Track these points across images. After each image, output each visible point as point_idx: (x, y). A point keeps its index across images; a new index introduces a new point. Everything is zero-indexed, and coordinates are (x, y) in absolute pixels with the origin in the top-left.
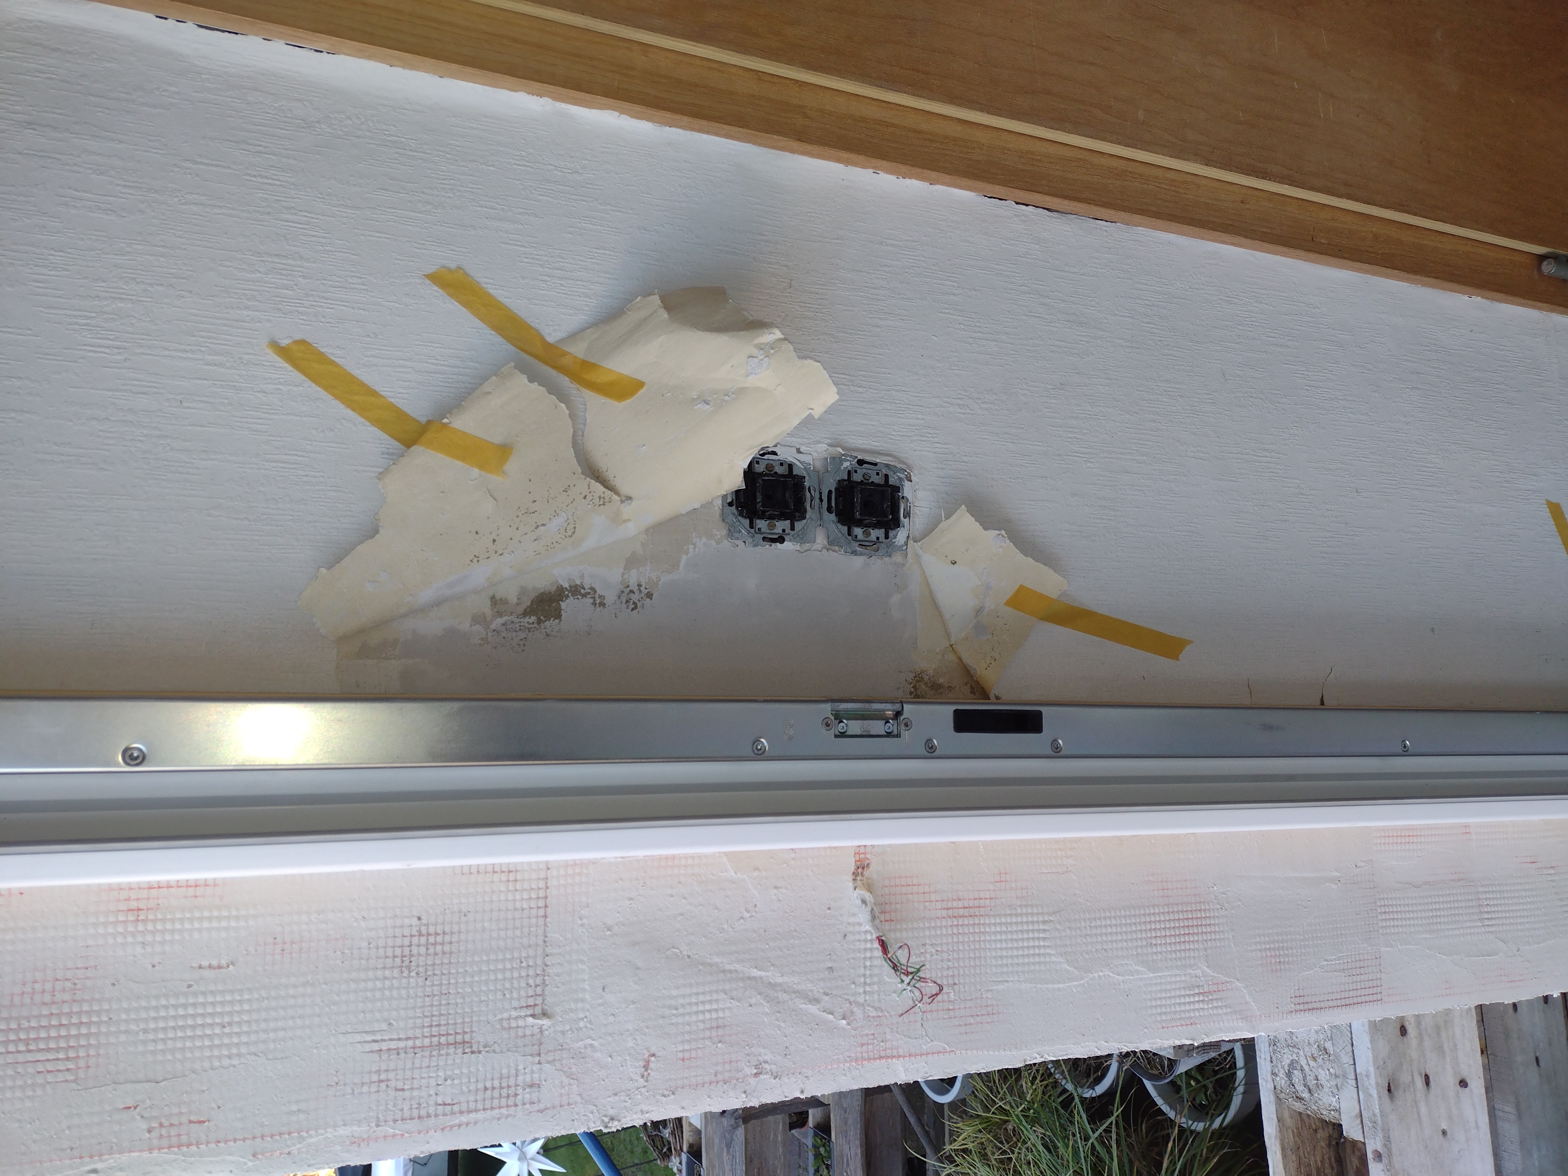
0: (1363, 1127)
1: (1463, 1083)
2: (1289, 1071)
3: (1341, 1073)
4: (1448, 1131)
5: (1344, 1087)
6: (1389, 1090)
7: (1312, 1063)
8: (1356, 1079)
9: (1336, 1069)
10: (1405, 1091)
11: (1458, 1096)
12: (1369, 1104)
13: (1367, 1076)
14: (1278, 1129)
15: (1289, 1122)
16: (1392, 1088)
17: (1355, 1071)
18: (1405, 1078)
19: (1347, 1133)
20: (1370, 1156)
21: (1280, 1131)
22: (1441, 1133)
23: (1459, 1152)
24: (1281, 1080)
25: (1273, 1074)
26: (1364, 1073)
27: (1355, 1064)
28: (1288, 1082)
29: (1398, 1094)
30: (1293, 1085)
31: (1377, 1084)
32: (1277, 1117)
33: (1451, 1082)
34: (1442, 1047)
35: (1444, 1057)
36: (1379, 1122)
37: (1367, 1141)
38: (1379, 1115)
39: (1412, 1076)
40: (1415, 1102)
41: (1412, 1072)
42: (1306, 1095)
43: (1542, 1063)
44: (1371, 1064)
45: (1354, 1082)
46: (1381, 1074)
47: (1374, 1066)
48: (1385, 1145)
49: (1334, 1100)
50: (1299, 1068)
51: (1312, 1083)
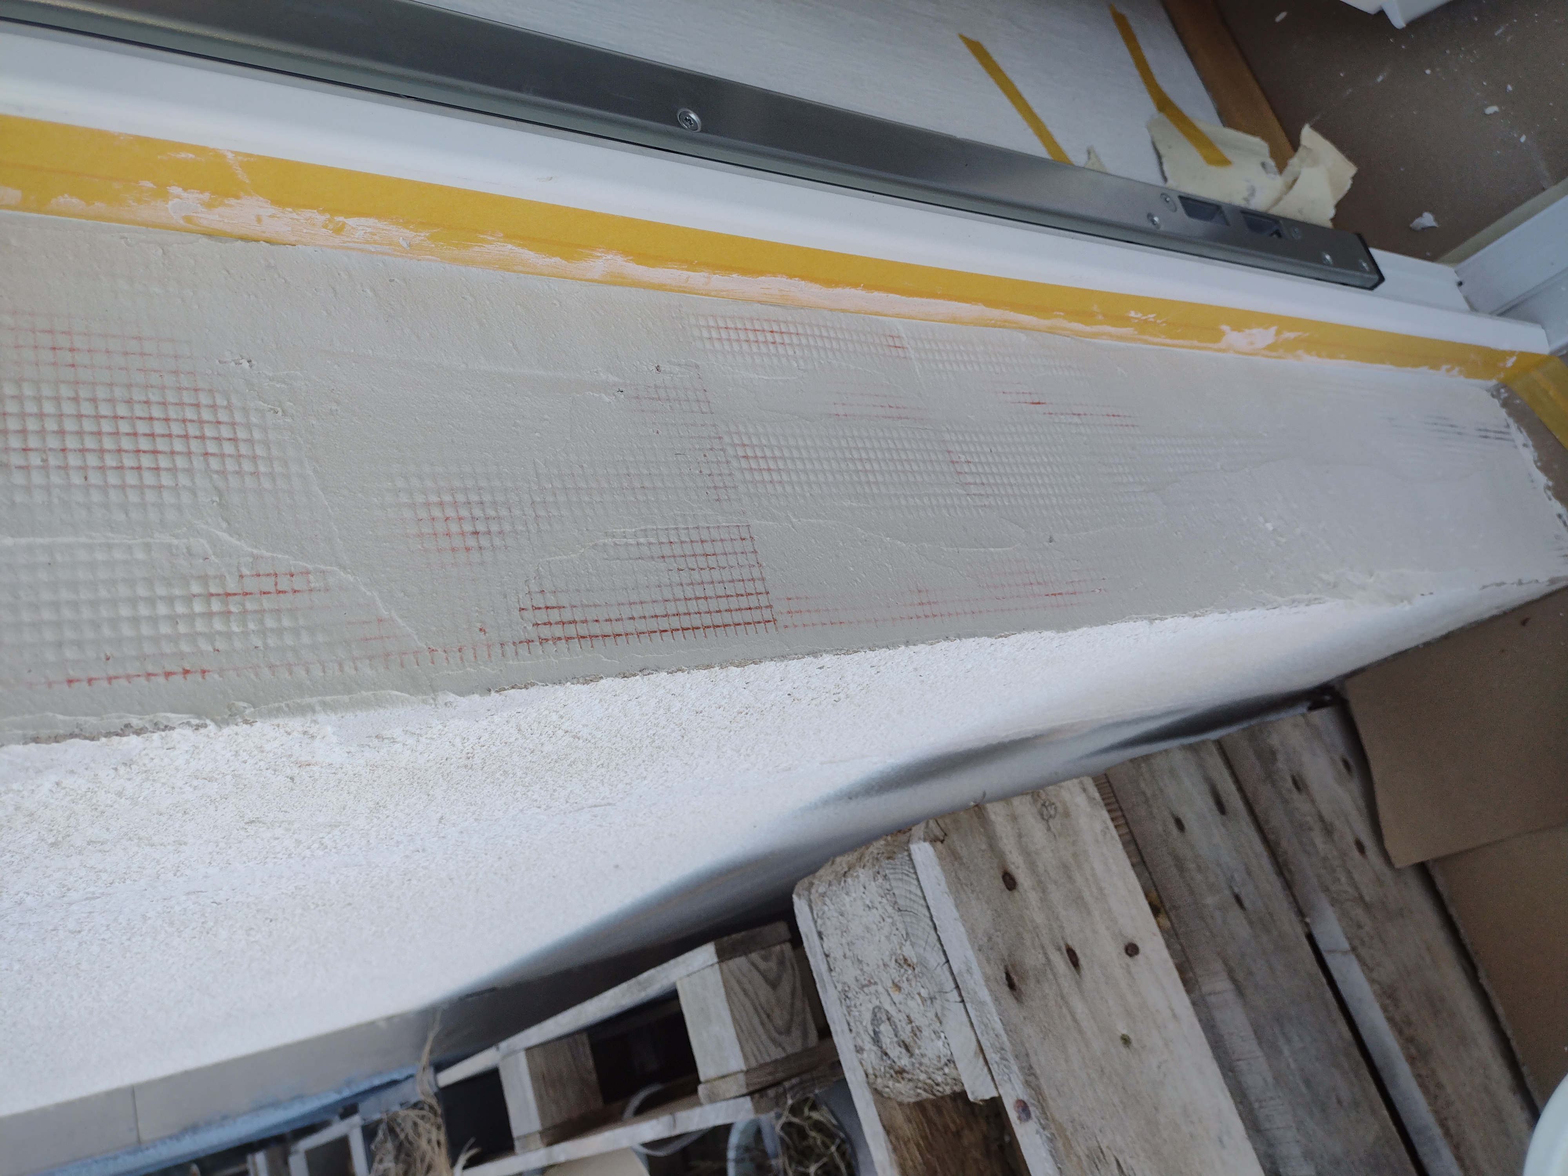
0: (989, 1069)
1: (1132, 950)
2: (874, 1031)
3: (936, 989)
4: (1132, 1037)
5: (946, 1012)
6: (1011, 985)
7: (897, 997)
8: (957, 987)
9: (928, 985)
10: (1038, 981)
11: (1129, 973)
12: (985, 1020)
13: (969, 971)
14: (890, 1147)
15: (907, 1130)
16: (1015, 979)
17: (952, 973)
18: (1032, 959)
19: (973, 1093)
20: (1013, 1114)
21: (895, 1150)
22: (1120, 1043)
23: (1159, 1067)
24: (871, 1056)
25: (858, 1051)
26: (963, 968)
27: (948, 961)
28: (879, 1053)
29: (1029, 987)
30: (886, 1054)
31: (987, 979)
32: (884, 1126)
33: (1113, 951)
34: (1080, 897)
35: (1089, 913)
36: (1007, 1045)
37: (1001, 1092)
38: (1002, 1032)
39: (1045, 954)
40: (1062, 997)
41: (1043, 947)
42: (904, 1061)
43: (1247, 903)
44: (967, 945)
45: (955, 992)
46: (988, 960)
47: (972, 946)
48: (1027, 1083)
49: (940, 1043)
50: (884, 1018)
51: (906, 1033)
